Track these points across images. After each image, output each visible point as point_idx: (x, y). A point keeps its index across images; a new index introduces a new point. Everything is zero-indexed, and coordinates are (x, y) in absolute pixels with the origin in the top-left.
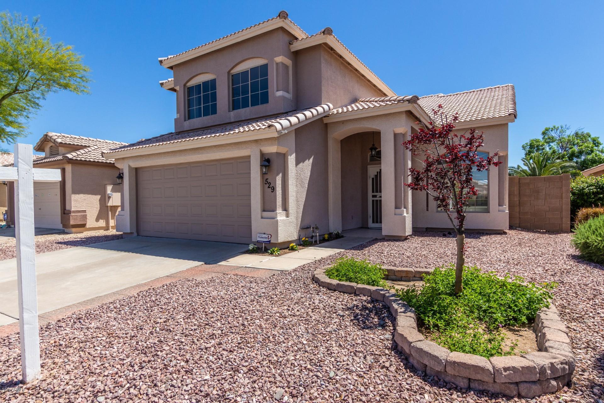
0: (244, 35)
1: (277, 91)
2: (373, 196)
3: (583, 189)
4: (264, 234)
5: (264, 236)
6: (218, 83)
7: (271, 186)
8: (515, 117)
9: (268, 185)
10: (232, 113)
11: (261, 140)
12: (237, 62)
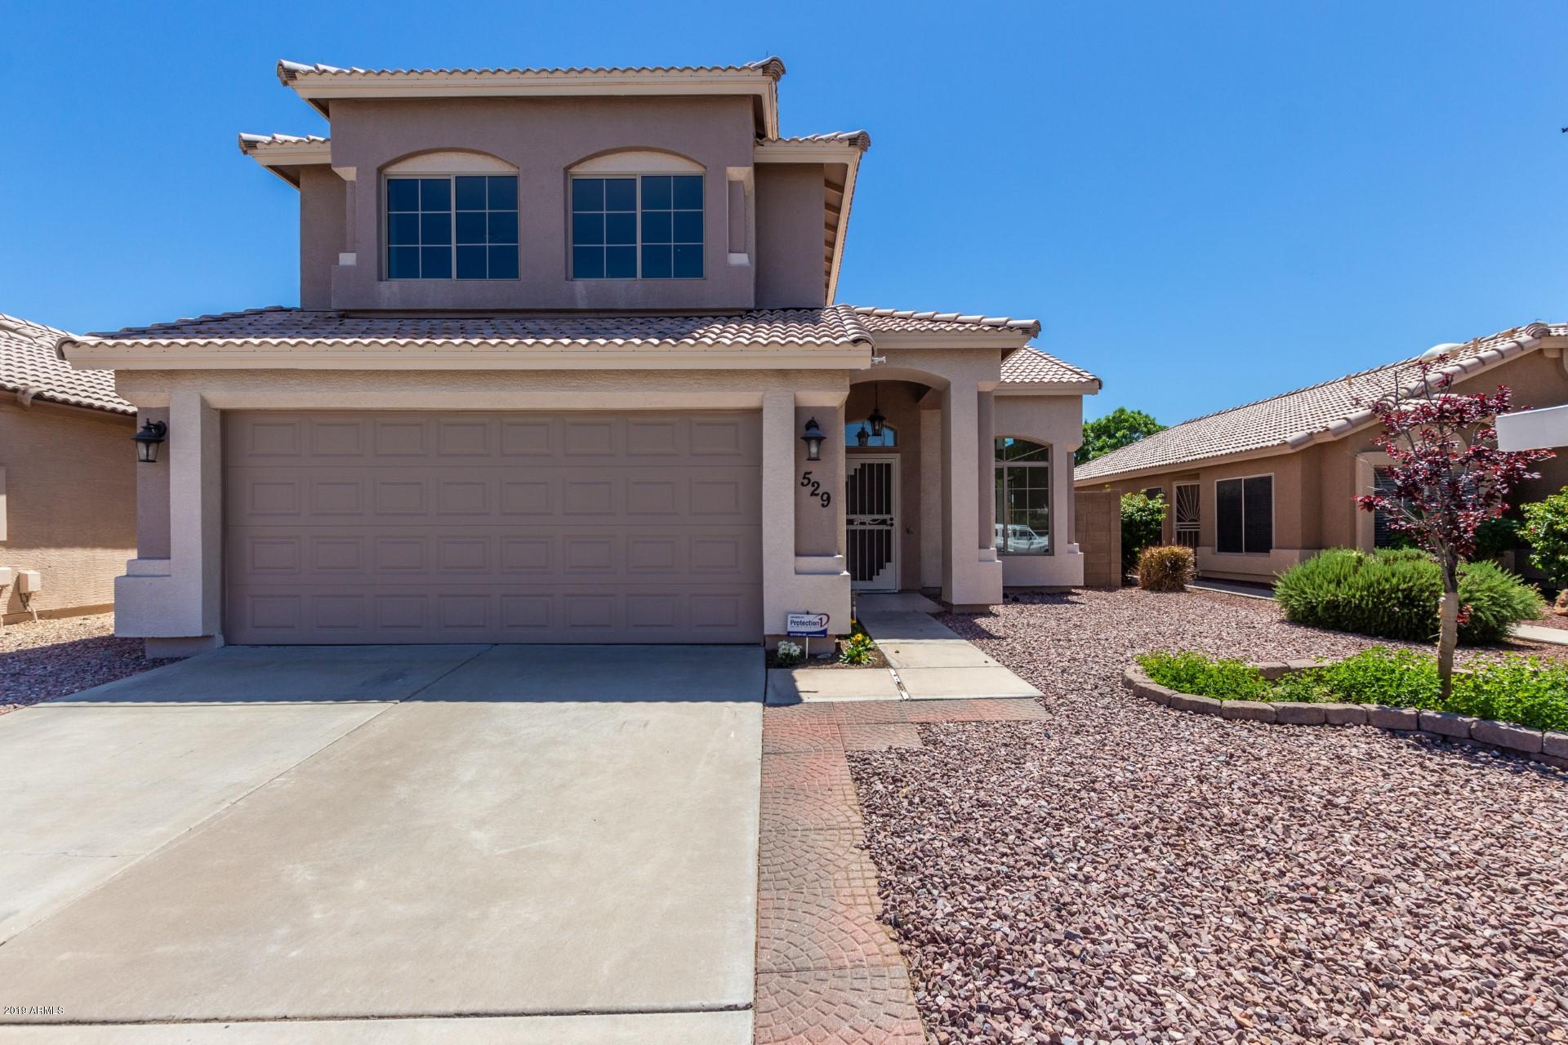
0: (642, 84)
1: (730, 252)
2: (850, 522)
3: (1133, 514)
4: (808, 613)
5: (807, 618)
6: (524, 192)
7: (821, 491)
8: (1100, 386)
9: (810, 488)
10: (581, 285)
11: (799, 371)
12: (604, 148)
